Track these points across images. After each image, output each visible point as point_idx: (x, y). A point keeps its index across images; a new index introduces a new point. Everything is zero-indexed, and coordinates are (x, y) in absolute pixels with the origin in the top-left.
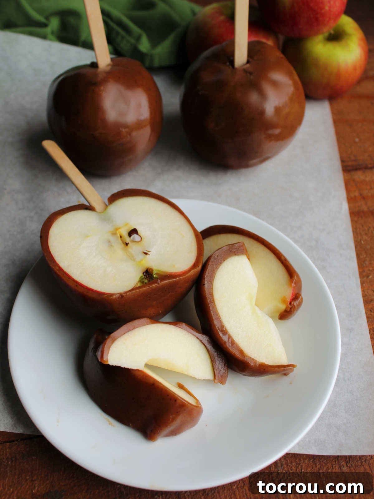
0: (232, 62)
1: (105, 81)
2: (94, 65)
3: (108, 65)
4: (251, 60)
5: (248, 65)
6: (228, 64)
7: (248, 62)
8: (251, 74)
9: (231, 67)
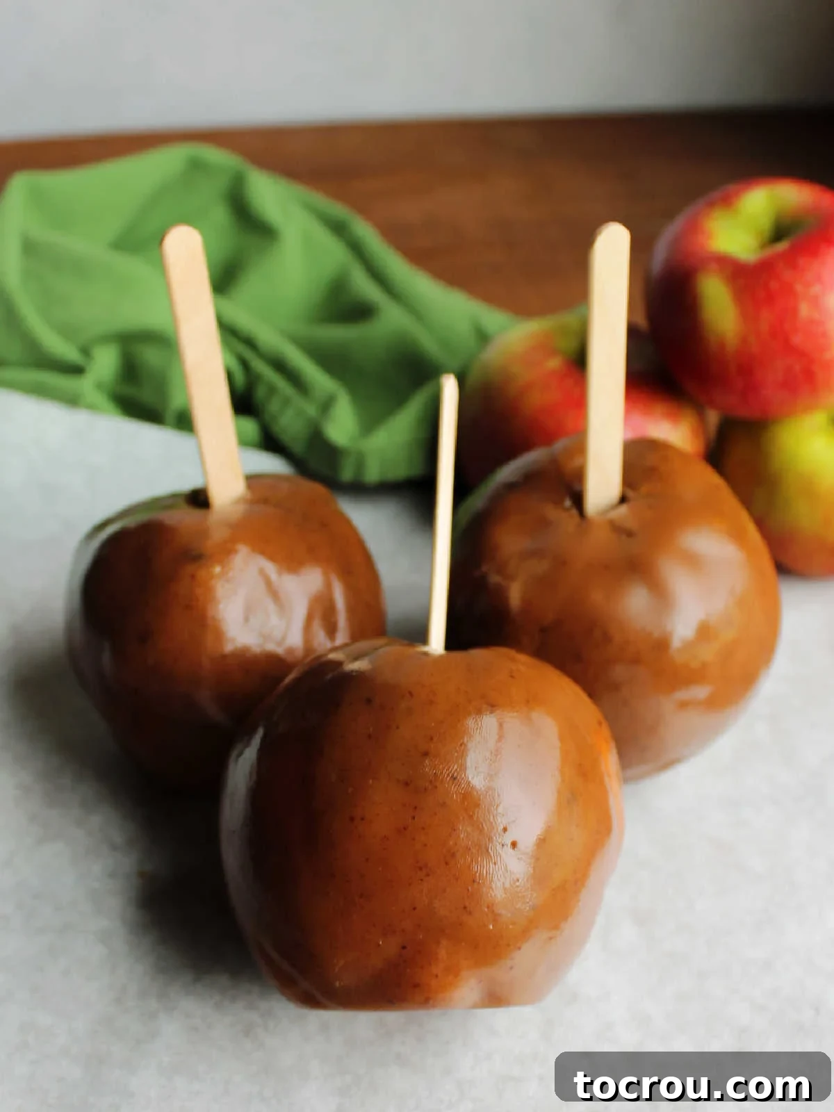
0: (578, 500)
1: (226, 551)
2: (199, 499)
3: (238, 501)
4: (630, 494)
5: (624, 509)
6: (568, 503)
7: (623, 500)
8: (630, 534)
9: (574, 512)
